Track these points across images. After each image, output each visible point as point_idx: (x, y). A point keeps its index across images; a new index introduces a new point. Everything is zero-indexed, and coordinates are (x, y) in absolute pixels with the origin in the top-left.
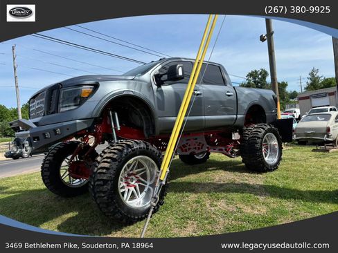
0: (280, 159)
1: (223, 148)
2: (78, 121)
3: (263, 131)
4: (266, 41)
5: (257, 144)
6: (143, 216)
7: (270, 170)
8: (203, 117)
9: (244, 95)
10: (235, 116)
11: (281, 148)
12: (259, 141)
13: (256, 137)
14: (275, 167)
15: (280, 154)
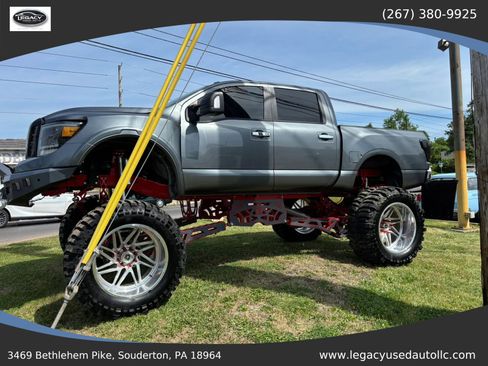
0: (417, 247)
1: (319, 222)
2: (51, 170)
3: (383, 199)
4: (448, 50)
5: (368, 218)
6: (132, 310)
7: (394, 264)
8: (271, 172)
9: (356, 139)
10: (336, 172)
11: (421, 229)
12: (373, 214)
13: (368, 208)
14: (404, 260)
15: (419, 238)
